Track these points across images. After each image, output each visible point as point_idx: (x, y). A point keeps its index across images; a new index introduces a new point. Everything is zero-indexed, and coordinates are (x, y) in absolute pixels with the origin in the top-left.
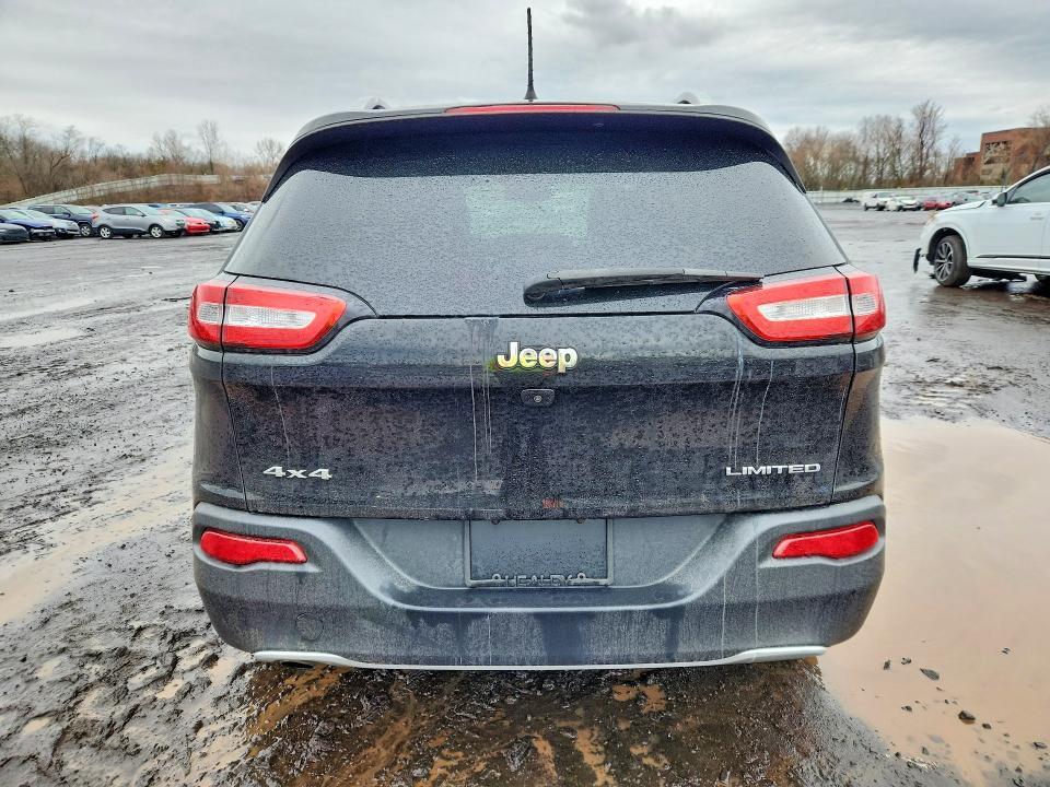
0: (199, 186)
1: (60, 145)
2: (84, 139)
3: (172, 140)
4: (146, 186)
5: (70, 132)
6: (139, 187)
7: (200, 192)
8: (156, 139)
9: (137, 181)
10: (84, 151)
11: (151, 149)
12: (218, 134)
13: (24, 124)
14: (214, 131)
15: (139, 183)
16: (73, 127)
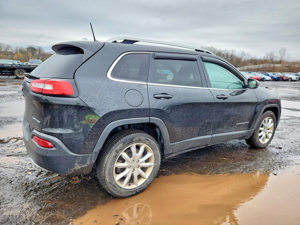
0: (274, 67)
1: (240, 56)
2: (246, 54)
3: (272, 54)
4: (258, 67)
5: (243, 53)
6: (256, 67)
7: (274, 69)
8: (267, 54)
9: (256, 66)
10: (245, 58)
11: (264, 57)
12: (286, 52)
13: (233, 51)
14: (285, 51)
15: (257, 66)
16: (244, 51)
